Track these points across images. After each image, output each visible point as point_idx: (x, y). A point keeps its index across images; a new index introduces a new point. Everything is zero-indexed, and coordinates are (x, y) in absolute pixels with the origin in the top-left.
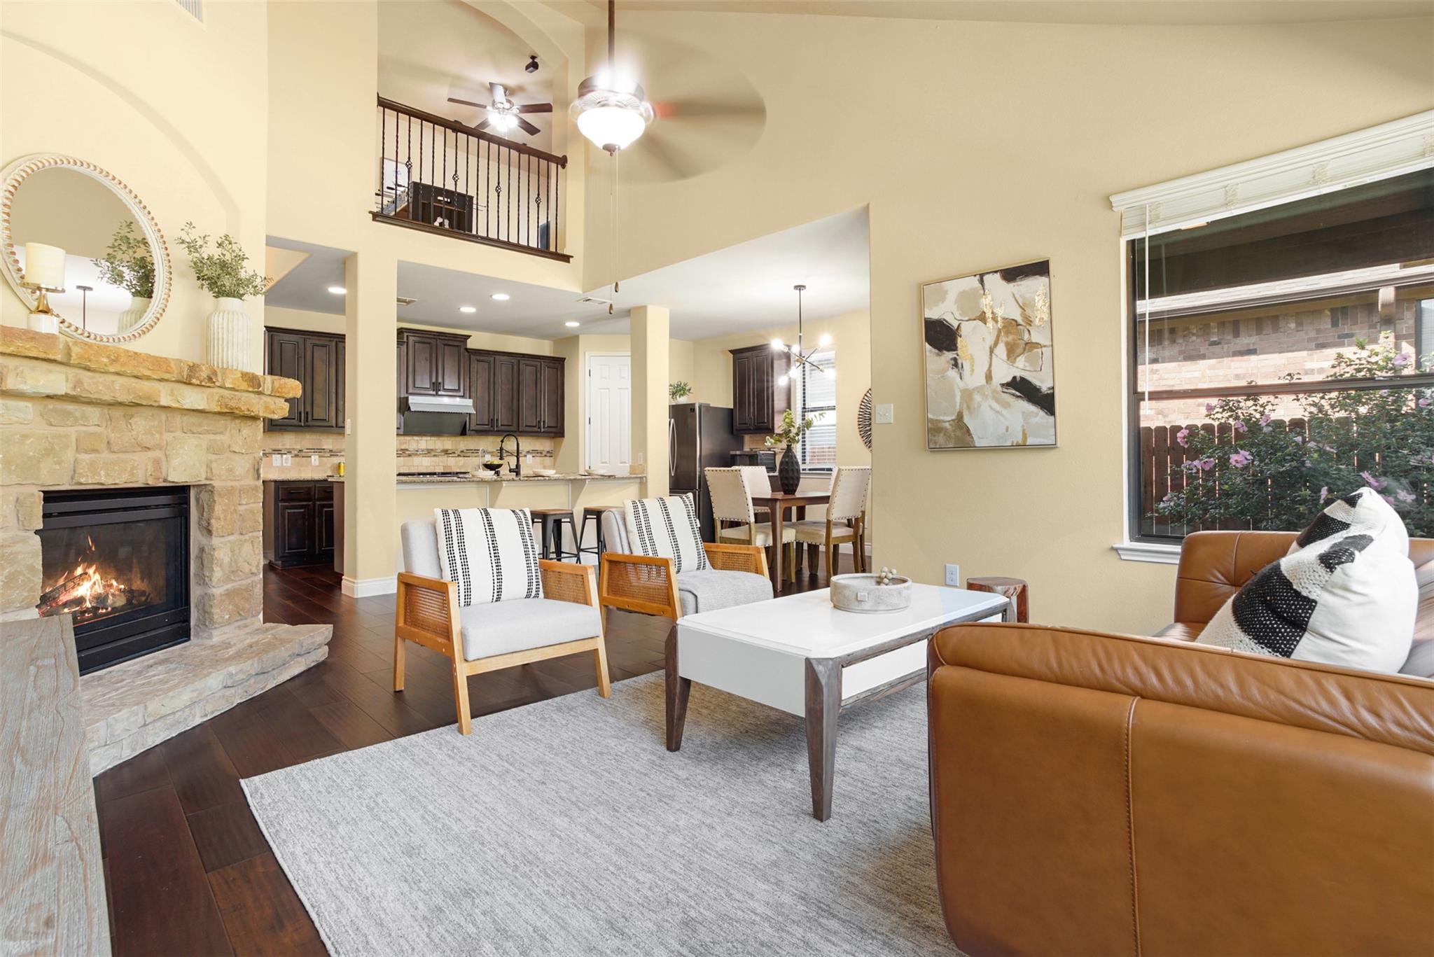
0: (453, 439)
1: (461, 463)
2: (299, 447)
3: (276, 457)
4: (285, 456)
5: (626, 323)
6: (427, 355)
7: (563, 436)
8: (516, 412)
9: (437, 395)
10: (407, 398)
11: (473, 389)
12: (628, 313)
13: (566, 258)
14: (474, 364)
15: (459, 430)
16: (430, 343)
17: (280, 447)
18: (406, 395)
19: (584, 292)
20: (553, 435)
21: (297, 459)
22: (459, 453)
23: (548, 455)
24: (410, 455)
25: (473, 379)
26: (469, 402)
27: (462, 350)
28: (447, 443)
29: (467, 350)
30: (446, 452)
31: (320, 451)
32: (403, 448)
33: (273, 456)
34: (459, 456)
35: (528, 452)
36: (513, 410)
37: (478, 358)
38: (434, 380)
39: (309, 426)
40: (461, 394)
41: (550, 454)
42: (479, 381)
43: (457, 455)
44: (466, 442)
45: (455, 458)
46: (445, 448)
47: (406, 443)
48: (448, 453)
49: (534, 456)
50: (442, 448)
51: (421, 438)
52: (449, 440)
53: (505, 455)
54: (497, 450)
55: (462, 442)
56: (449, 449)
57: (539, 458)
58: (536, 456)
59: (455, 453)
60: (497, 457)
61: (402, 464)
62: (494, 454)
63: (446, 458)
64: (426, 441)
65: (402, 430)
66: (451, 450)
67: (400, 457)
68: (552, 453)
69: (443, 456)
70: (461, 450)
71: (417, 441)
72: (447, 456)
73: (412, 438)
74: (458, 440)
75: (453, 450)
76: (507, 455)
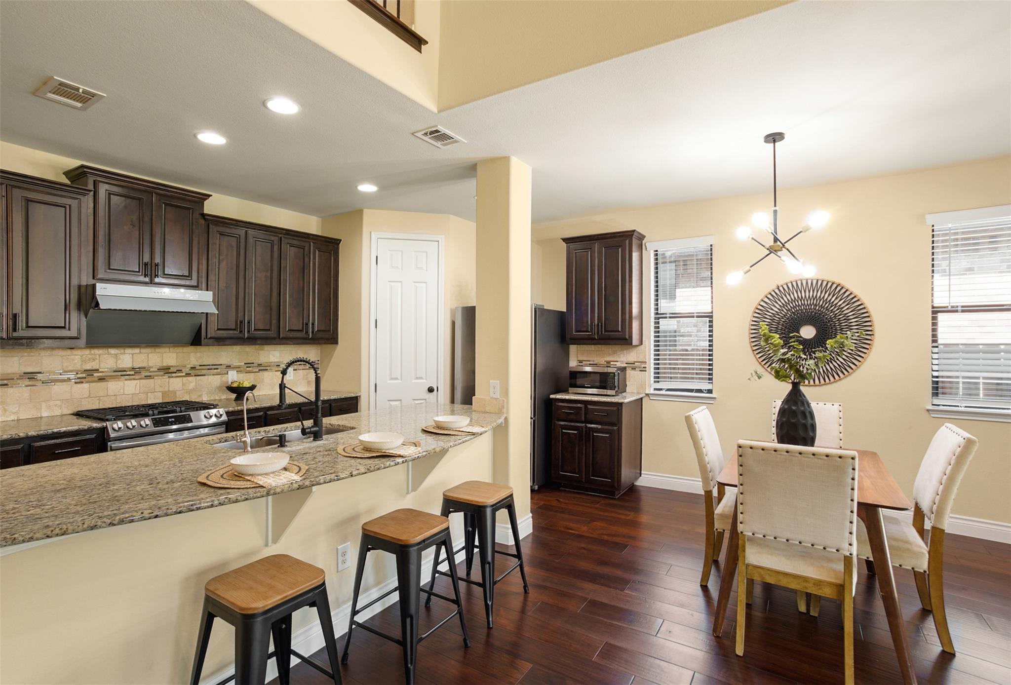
0: (180, 350)
1: (191, 386)
5: (469, 186)
6: (135, 217)
7: (336, 343)
8: (275, 310)
9: (152, 283)
10: (94, 286)
11: (212, 277)
12: (471, 169)
13: (417, 41)
14: (215, 240)
15: (190, 337)
16: (139, 199)
18: (92, 282)
19: (439, 112)
20: (323, 342)
22: (187, 370)
24: (101, 379)
25: (214, 261)
26: (208, 296)
27: (197, 215)
28: (169, 356)
29: (203, 215)
30: (166, 371)
32: (88, 367)
34: (188, 375)
36: (271, 309)
37: (221, 229)
38: (147, 259)
40: (194, 282)
42: (224, 265)
43: (184, 374)
44: (198, 354)
45: (181, 378)
46: (165, 364)
47: (94, 360)
48: (170, 371)
49: (296, 370)
50: (160, 364)
51: (122, 351)
52: (173, 352)
53: (257, 370)
54: (245, 364)
55: (192, 354)
56: (172, 366)
57: (301, 371)
58: (299, 370)
59: (181, 370)
60: (246, 373)
61: (86, 395)
62: (242, 369)
63: (167, 380)
64: (132, 354)
65: (83, 341)
66: (175, 366)
67: (82, 382)
68: (318, 364)
69: (162, 376)
70: (192, 366)
71: (116, 355)
72: (169, 377)
73: (106, 351)
74: (187, 352)
75: (178, 366)
76: (259, 370)
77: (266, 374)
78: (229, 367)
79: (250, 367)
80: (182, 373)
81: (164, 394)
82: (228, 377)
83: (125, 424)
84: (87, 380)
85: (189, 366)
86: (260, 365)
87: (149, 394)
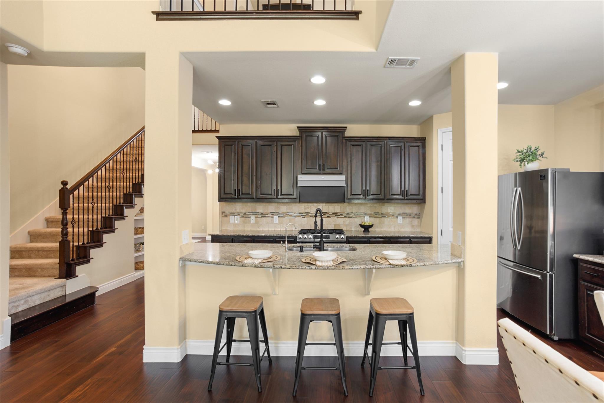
1: (347, 223)
2: (244, 211)
3: (231, 217)
4: (236, 216)
7: (425, 203)
8: (383, 184)
9: (323, 173)
11: (349, 168)
14: (350, 149)
16: (317, 136)
17: (234, 211)
20: (419, 201)
21: (243, 218)
23: (416, 216)
26: (343, 178)
27: (341, 138)
28: (337, 208)
29: (344, 137)
31: (256, 214)
32: (306, 211)
33: (230, 216)
34: (345, 217)
35: (399, 214)
36: (381, 183)
37: (353, 143)
38: (321, 162)
39: (240, 198)
40: (340, 171)
41: (418, 216)
43: (344, 217)
44: (350, 207)
45: (342, 219)
46: (335, 211)
47: (308, 208)
48: (337, 215)
49: (404, 218)
50: (333, 211)
51: (318, 204)
52: (339, 206)
53: (381, 217)
54: (374, 213)
55: (348, 207)
56: (338, 213)
57: (408, 219)
58: (406, 218)
59: (342, 215)
60: (375, 218)
61: (306, 223)
62: (372, 216)
63: (336, 219)
64: (322, 206)
65: (298, 200)
66: (340, 213)
67: (305, 217)
68: (419, 215)
69: (334, 217)
70: (347, 213)
71: (316, 206)
72: (337, 218)
73: (313, 204)
74: (345, 206)
75: (341, 213)
76: (382, 217)
77: (386, 219)
78: (366, 214)
79: (377, 215)
80: (343, 216)
81: (335, 225)
82: (365, 220)
83: (308, 237)
84: (306, 216)
85: (346, 213)
86: (382, 214)
87: (329, 225)
